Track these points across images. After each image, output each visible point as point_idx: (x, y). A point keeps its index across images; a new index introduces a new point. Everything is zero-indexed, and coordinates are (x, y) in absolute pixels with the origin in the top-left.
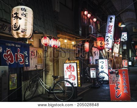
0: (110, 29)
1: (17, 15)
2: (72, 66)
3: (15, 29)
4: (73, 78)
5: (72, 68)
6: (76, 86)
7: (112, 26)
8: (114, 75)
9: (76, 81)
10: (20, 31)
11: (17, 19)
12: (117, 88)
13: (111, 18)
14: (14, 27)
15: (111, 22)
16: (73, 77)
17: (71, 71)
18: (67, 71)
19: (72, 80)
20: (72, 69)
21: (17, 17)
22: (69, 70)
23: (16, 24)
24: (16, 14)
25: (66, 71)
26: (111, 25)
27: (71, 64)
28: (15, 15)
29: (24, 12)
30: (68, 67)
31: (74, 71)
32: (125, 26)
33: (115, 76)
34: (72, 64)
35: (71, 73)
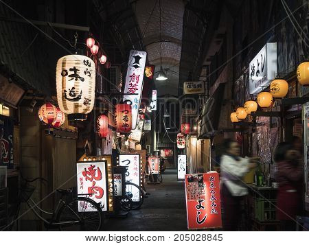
0: (133, 83)
1: (75, 72)
2: (96, 168)
3: (73, 98)
4: (98, 194)
5: (96, 172)
6: (105, 209)
7: (138, 77)
8: (195, 184)
9: (103, 201)
10: (81, 102)
11: (76, 80)
12: (200, 206)
13: (138, 59)
14: (70, 94)
15: (136, 67)
16: (98, 192)
17: (94, 180)
18: (84, 178)
19: (97, 197)
20: (96, 175)
21: (76, 76)
22: (90, 177)
23: (73, 88)
24: (75, 70)
25: (81, 179)
26: (137, 74)
27: (93, 164)
28: (73, 73)
29: (87, 67)
30: (87, 170)
31: (100, 178)
32: (166, 79)
33: (197, 185)
34: (97, 165)
35: (94, 183)
